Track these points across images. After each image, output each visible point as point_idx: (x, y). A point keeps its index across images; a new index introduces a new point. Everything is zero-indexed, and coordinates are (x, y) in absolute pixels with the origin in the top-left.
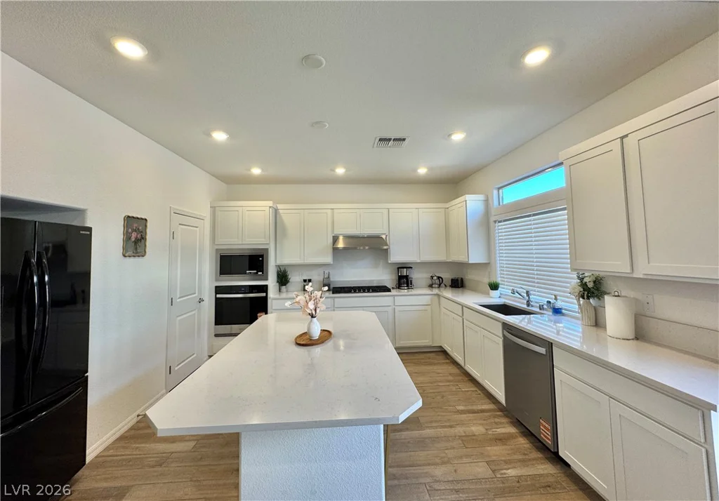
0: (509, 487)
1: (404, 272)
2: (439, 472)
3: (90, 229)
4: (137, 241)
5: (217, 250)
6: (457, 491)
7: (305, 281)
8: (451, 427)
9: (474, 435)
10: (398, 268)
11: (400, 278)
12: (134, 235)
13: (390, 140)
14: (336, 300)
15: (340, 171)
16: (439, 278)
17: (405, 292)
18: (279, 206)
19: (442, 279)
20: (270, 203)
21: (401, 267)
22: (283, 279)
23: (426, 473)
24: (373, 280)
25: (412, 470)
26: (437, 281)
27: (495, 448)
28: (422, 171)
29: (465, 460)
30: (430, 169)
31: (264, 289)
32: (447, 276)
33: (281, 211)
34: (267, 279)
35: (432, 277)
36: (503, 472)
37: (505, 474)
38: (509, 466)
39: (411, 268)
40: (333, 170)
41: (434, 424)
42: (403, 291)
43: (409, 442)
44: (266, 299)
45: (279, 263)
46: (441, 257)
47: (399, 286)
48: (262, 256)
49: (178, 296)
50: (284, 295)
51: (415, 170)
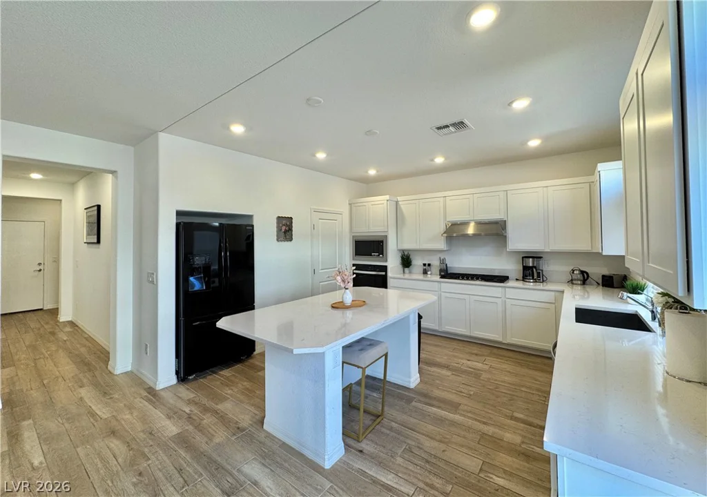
0: (481, 487)
1: (530, 263)
2: (428, 444)
3: (253, 226)
4: (285, 232)
5: (353, 236)
6: (427, 462)
7: (424, 265)
8: (485, 423)
9: (502, 440)
10: (523, 258)
11: (525, 268)
12: (284, 228)
13: (447, 126)
14: (442, 284)
15: (439, 160)
16: (582, 272)
17: (531, 285)
18: (399, 199)
19: (587, 274)
20: (387, 197)
21: (526, 256)
22: (406, 262)
23: (417, 439)
24: (494, 269)
25: (409, 432)
26: (580, 277)
27: (508, 457)
28: (534, 143)
29: (464, 450)
30: (545, 139)
31: (384, 268)
32: (597, 271)
33: (400, 203)
34: (386, 261)
35: (573, 271)
36: (491, 476)
37: (491, 478)
38: (504, 476)
39: (541, 258)
40: (432, 160)
41: (469, 415)
42: (528, 283)
43: (429, 415)
44: (385, 277)
45: (400, 248)
46: (584, 246)
47: (524, 278)
48: (382, 242)
49: (320, 268)
50: (407, 276)
51: (525, 143)
